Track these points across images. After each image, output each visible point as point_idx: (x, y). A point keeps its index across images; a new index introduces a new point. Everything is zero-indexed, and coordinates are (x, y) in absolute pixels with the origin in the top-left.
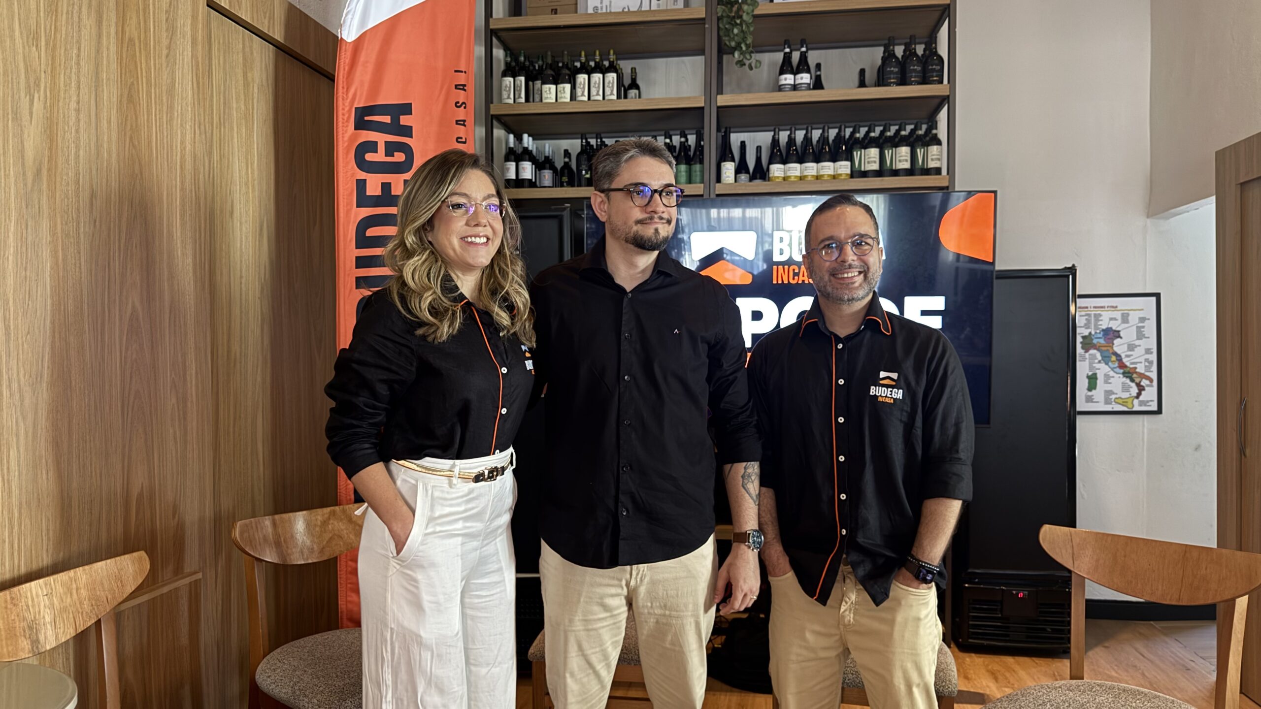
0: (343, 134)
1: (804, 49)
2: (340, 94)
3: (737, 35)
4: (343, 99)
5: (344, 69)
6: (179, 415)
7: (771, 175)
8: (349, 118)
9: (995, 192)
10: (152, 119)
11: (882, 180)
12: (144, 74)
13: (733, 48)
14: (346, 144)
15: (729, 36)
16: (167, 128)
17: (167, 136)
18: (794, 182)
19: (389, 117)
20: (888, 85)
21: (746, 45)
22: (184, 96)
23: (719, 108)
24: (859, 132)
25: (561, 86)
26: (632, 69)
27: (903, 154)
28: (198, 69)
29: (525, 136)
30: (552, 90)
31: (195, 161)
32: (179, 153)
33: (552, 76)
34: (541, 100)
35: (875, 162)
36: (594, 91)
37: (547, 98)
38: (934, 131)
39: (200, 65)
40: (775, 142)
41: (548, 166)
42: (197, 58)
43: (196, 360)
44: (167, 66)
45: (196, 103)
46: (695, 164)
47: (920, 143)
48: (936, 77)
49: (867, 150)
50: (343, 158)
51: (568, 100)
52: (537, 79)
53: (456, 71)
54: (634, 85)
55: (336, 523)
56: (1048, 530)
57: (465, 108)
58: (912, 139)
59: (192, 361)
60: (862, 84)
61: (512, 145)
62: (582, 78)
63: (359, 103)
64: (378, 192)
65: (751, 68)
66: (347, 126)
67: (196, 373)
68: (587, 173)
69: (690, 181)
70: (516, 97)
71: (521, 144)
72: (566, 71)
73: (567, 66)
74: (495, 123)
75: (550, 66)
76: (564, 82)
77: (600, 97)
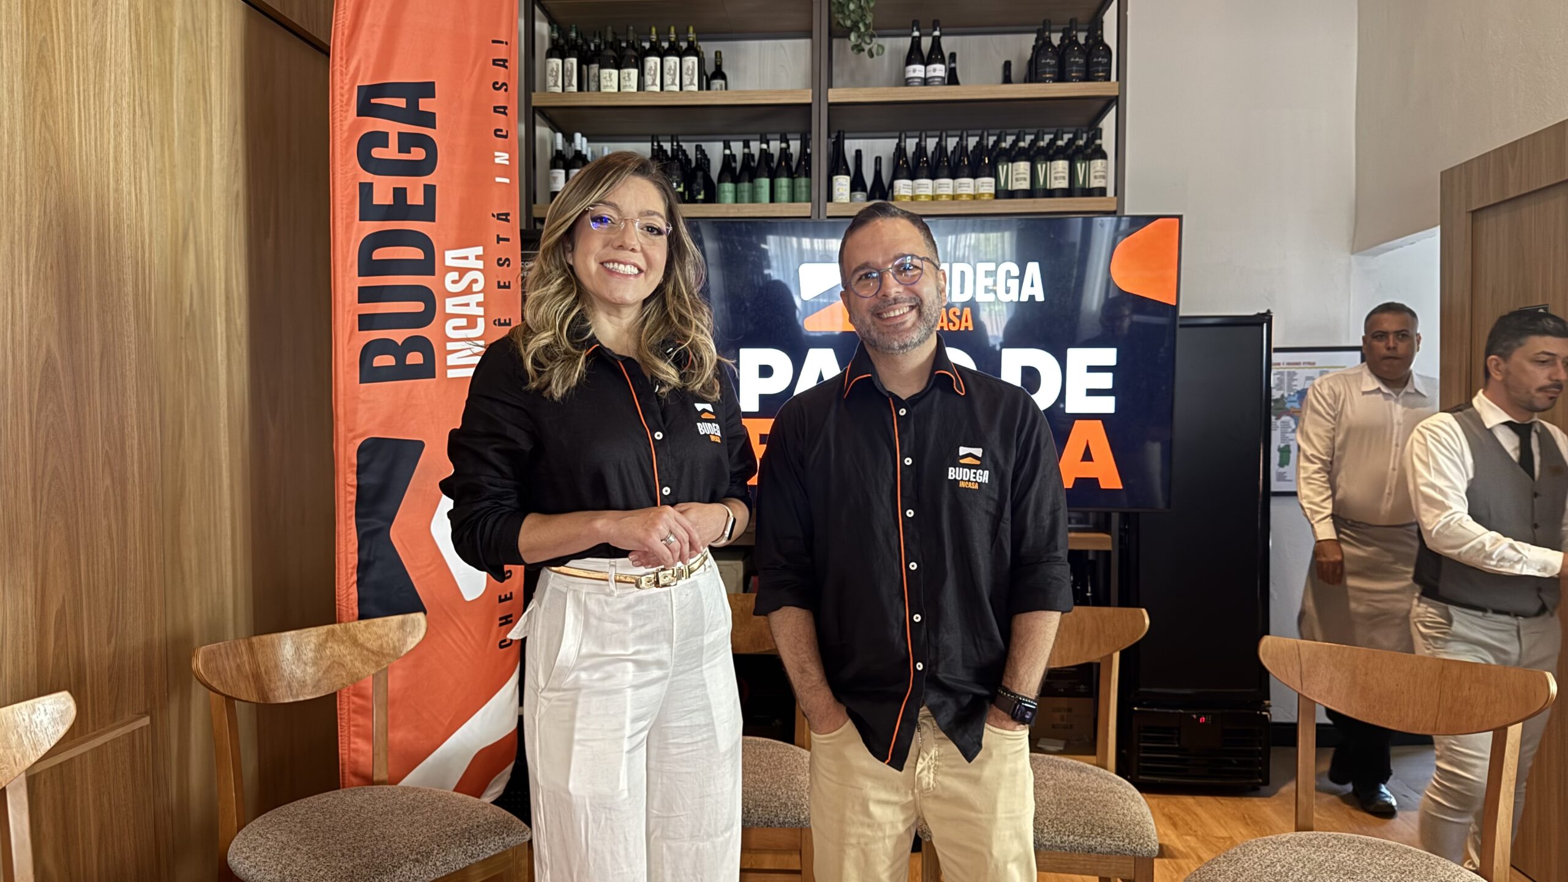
0: (341, 121)
1: (937, 33)
2: (337, 67)
3: (853, 12)
4: (342, 74)
5: (343, 34)
6: (116, 502)
7: (896, 194)
8: (350, 99)
9: (1180, 217)
10: (73, 91)
11: (1035, 202)
12: (62, 27)
13: (849, 28)
14: (345, 135)
15: (843, 12)
16: (95, 103)
17: (95, 114)
18: (924, 202)
19: (404, 100)
20: (1043, 81)
21: (865, 24)
22: (119, 60)
23: (830, 105)
24: (1005, 141)
25: (625, 71)
26: (716, 53)
27: (1060, 169)
28: (137, 24)
29: (578, 136)
30: (613, 77)
31: (135, 151)
32: (112, 140)
33: (614, 58)
34: (599, 89)
35: (1025, 179)
36: (668, 79)
37: (606, 86)
38: (1098, 142)
39: (141, 19)
40: (900, 151)
42: (137, 9)
43: (139, 427)
44: (94, 19)
45: (136, 72)
46: (800, 176)
47: (1081, 156)
48: (1102, 72)
49: (1016, 164)
50: (342, 154)
51: (635, 90)
52: (593, 62)
53: (494, 42)
54: (719, 74)
55: (336, 647)
56: (1270, 642)
57: (506, 90)
58: (1070, 151)
59: (132, 428)
60: (1007, 80)
61: (560, 147)
62: (653, 62)
63: (362, 80)
64: (389, 201)
65: (871, 55)
66: (347, 111)
67: (140, 444)
69: (793, 199)
70: (566, 84)
71: (572, 146)
72: (631, 52)
73: (633, 46)
74: (538, 118)
75: (610, 46)
76: (629, 66)
77: (676, 88)
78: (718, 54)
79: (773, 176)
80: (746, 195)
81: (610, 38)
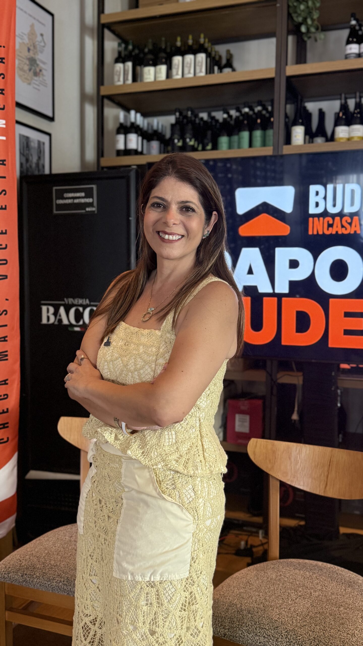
3: (303, 11)
7: (337, 137)
13: (301, 22)
18: (356, 141)
21: (312, 18)
23: (289, 79)
25: (159, 67)
30: (151, 71)
33: (152, 60)
34: (143, 81)
36: (186, 71)
37: (147, 78)
41: (155, 137)
51: (165, 79)
52: (141, 64)
61: (122, 120)
62: (177, 60)
65: (316, 40)
68: (179, 141)
69: (264, 144)
70: (125, 79)
71: (130, 119)
72: (163, 55)
73: (165, 51)
74: (106, 101)
75: (150, 52)
76: (162, 63)
77: (191, 75)
78: (228, 52)
79: (251, 130)
80: (236, 145)
81: (150, 47)
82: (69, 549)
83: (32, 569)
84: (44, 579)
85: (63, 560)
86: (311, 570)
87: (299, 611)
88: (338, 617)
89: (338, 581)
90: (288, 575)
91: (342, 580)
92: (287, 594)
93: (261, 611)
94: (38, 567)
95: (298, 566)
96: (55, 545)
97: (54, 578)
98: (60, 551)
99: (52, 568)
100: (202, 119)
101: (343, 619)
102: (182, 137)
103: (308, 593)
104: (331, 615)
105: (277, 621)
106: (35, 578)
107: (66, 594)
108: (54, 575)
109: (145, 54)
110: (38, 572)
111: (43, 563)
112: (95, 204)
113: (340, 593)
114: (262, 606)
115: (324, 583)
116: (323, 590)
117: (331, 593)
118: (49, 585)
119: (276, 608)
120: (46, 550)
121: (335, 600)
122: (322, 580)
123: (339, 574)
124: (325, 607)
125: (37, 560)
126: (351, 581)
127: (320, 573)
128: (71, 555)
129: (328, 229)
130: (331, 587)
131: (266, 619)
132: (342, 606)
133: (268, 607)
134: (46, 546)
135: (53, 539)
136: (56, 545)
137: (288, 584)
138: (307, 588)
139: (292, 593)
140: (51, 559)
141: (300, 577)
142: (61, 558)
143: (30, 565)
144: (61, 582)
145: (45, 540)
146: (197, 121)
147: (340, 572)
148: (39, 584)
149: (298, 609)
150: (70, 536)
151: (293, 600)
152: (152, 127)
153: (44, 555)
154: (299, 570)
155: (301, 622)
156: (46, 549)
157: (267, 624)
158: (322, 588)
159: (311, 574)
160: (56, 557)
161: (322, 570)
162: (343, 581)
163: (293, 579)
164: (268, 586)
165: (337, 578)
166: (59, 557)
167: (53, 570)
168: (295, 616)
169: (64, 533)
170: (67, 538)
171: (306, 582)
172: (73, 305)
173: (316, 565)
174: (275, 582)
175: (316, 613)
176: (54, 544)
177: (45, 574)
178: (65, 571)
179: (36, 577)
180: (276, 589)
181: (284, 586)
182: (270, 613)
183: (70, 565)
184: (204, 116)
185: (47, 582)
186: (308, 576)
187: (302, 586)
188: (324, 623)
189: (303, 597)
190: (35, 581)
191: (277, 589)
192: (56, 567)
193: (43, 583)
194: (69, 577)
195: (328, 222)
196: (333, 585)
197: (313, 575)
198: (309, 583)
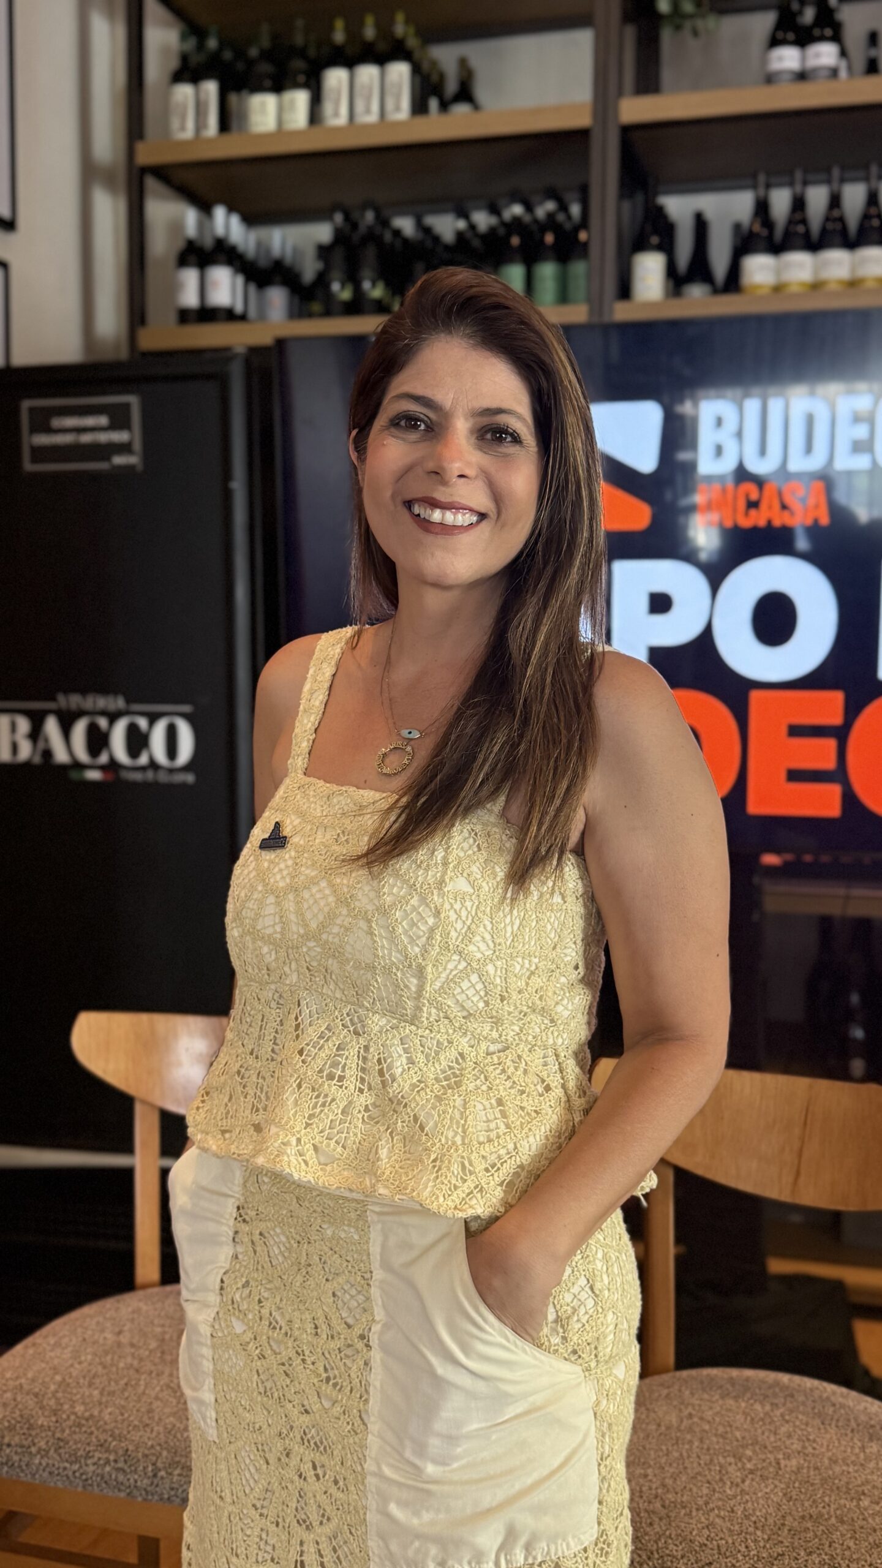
7: (746, 282)
18: (795, 295)
25: (289, 96)
26: (461, 61)
30: (268, 106)
33: (270, 76)
34: (249, 129)
36: (360, 106)
37: (258, 123)
40: (762, 208)
41: (278, 278)
46: (574, 258)
51: (303, 126)
52: (242, 85)
54: (465, 94)
61: (191, 231)
62: (336, 78)
65: (695, 34)
68: (342, 288)
69: (564, 297)
70: (200, 124)
71: (212, 229)
72: (298, 64)
73: (302, 53)
74: (151, 183)
75: (266, 55)
76: (296, 86)
77: (373, 118)
78: (463, 63)
79: (530, 263)
81: (266, 42)
82: (118, 1369)
83: (25, 1431)
84: (60, 1455)
85: (107, 1402)
86: (766, 1396)
87: (758, 1513)
88: (862, 1528)
89: (840, 1424)
90: (709, 1414)
91: (849, 1420)
92: (718, 1468)
93: (661, 1519)
94: (40, 1423)
95: (731, 1389)
96: (79, 1357)
97: (89, 1452)
98: (95, 1376)
99: (80, 1426)
100: (397, 233)
101: (875, 1531)
102: (353, 278)
103: (770, 1463)
104: (842, 1522)
105: (706, 1545)
106: (35, 1455)
107: (122, 1495)
108: (88, 1444)
109: (250, 63)
110: (42, 1438)
111: (55, 1412)
112: (137, 446)
113: (853, 1458)
114: (658, 1505)
115: (805, 1433)
116: (806, 1452)
117: (830, 1459)
118: (74, 1472)
119: (697, 1510)
120: (56, 1373)
121: (845, 1479)
122: (798, 1423)
123: (838, 1406)
124: (824, 1501)
125: (37, 1403)
126: (873, 1422)
127: (789, 1405)
128: (126, 1384)
129: (747, 514)
130: (825, 1444)
131: (677, 1543)
132: (864, 1494)
133: (675, 1506)
134: (56, 1361)
135: (71, 1340)
136: (83, 1358)
137: (714, 1439)
138: (766, 1447)
139: (730, 1464)
140: (74, 1398)
141: (740, 1418)
142: (101, 1394)
143: (19, 1419)
144: (108, 1462)
145: (49, 1344)
146: (388, 237)
147: (841, 1400)
148: (48, 1470)
149: (754, 1510)
150: (117, 1330)
151: (737, 1485)
152: (268, 251)
153: (53, 1387)
154: (736, 1398)
155: (768, 1546)
156: (55, 1370)
157: (683, 1557)
158: (804, 1447)
159: (768, 1408)
160: (87, 1393)
161: (792, 1396)
162: (853, 1424)
163: (724, 1426)
164: (664, 1448)
165: (836, 1417)
166: (96, 1393)
167: (84, 1429)
168: (751, 1529)
169: (98, 1323)
170: (109, 1335)
171: (759, 1431)
172: (80, 714)
173: (777, 1383)
174: (678, 1434)
175: (803, 1517)
176: (76, 1355)
177: (61, 1444)
178: (117, 1432)
179: (39, 1452)
180: (685, 1454)
181: (705, 1447)
182: (683, 1525)
183: (129, 1416)
184: (406, 225)
185: (71, 1464)
186: (762, 1415)
187: (752, 1444)
188: (830, 1546)
189: (759, 1473)
190: (37, 1461)
191: (689, 1457)
192: (91, 1423)
193: (58, 1468)
194: (131, 1448)
195: (747, 496)
196: (828, 1436)
197: (772, 1410)
198: (767, 1434)
